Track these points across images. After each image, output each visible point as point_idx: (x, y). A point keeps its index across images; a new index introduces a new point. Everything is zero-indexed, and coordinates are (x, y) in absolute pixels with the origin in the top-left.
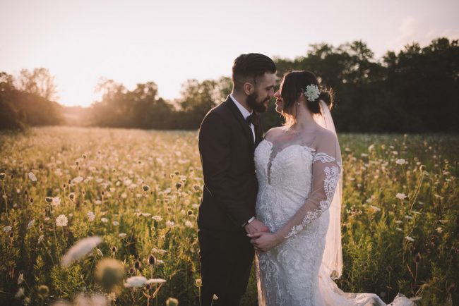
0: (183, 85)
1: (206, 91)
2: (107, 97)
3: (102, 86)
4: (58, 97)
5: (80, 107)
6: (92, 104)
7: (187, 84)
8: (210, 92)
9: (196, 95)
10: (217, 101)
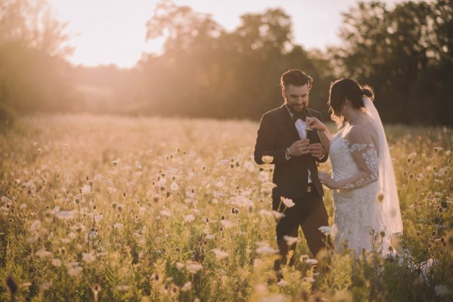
0: (348, 17)
1: (405, 28)
3: (163, 21)
4: (69, 50)
5: (112, 69)
6: (140, 62)
7: (358, 14)
8: (415, 32)
9: (380, 38)
10: (430, 54)
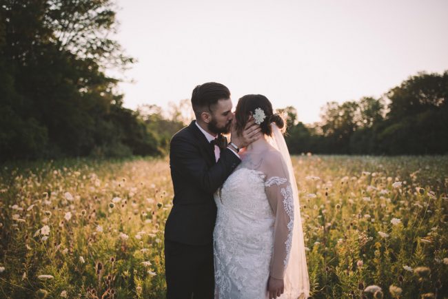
0: (322, 108)
1: (347, 113)
7: (326, 107)
8: (351, 115)
9: (336, 117)
10: (359, 124)
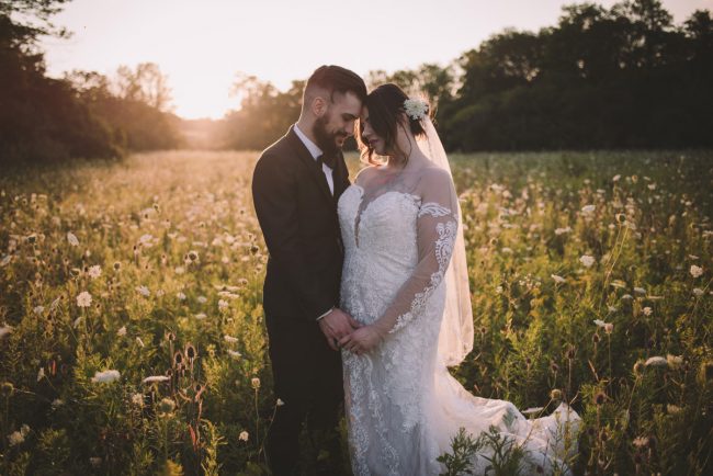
2: (247, 105)
